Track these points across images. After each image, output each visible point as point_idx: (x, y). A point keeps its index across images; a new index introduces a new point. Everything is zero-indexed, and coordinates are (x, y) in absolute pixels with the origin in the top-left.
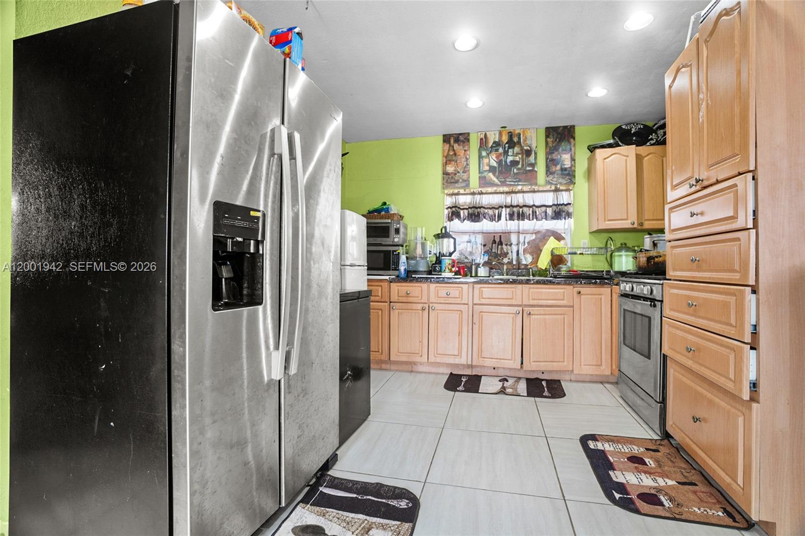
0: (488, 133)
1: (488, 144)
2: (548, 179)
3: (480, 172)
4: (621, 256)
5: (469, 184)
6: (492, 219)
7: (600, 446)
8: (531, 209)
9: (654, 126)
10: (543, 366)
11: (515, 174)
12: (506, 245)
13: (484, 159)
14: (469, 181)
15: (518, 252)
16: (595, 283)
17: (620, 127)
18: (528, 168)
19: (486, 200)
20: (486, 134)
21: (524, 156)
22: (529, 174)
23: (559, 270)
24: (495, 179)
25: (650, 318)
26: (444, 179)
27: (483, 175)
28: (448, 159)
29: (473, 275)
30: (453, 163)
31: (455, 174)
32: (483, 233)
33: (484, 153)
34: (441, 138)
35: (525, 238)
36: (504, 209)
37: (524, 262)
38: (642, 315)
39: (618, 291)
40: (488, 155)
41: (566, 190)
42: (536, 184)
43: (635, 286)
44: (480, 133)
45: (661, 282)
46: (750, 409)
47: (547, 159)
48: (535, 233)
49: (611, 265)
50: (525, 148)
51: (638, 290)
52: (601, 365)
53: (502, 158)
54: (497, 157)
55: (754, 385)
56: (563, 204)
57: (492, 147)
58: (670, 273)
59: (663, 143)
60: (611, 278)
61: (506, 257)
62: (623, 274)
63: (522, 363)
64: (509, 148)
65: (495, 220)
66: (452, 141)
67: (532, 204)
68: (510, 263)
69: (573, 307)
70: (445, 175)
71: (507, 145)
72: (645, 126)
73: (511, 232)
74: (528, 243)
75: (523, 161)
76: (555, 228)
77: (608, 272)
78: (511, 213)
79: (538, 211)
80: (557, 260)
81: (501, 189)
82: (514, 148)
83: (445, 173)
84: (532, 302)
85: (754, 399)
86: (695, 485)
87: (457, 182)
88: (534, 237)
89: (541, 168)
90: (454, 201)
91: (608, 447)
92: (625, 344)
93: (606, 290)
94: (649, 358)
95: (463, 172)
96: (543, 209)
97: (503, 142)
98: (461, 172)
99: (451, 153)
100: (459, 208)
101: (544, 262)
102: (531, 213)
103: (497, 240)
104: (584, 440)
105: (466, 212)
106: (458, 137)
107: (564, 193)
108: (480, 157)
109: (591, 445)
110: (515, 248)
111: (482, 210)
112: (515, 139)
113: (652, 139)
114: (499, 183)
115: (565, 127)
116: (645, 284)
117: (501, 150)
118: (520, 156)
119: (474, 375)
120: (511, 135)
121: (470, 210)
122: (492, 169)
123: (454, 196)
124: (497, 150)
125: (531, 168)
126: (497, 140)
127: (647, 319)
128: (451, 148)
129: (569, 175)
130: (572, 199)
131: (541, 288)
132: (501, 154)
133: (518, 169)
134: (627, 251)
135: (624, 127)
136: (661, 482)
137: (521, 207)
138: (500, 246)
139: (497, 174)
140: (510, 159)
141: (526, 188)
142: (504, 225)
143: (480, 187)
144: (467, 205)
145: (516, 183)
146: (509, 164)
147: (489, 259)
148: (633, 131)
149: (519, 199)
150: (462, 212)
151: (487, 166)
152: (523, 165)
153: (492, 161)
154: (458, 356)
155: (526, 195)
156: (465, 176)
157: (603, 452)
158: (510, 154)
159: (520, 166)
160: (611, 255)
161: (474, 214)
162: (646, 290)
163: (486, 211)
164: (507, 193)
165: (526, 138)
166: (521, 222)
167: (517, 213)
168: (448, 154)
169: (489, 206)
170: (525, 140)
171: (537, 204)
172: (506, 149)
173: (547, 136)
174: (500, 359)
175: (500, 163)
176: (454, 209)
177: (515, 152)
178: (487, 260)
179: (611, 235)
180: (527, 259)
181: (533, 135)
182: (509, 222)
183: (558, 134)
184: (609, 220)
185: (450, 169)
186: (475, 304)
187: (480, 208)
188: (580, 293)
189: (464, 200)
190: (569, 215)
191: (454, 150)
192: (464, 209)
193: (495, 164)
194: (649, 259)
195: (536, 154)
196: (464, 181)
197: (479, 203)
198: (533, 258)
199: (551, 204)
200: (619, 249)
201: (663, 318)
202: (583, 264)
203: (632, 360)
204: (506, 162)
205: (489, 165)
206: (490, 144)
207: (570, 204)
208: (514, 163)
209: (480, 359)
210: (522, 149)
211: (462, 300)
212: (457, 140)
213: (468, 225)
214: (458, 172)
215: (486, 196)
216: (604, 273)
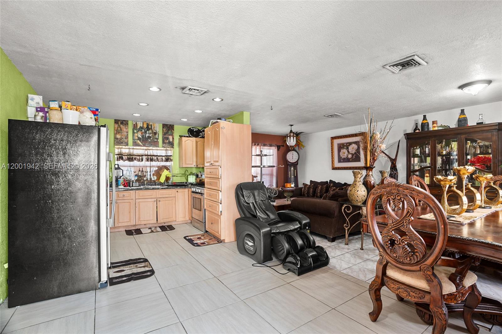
0: (137, 122)
1: (137, 127)
2: (163, 145)
3: (133, 139)
4: (191, 177)
5: (128, 144)
6: (139, 160)
7: (189, 238)
8: (156, 157)
9: (201, 130)
10: (165, 221)
11: (149, 142)
12: (145, 172)
13: (135, 134)
14: (128, 143)
15: (150, 175)
16: (183, 188)
17: (190, 128)
18: (155, 140)
19: (136, 152)
20: (136, 122)
21: (154, 135)
22: (155, 142)
23: (168, 183)
24: (140, 143)
25: (201, 199)
26: (115, 141)
27: (135, 141)
28: (117, 132)
29: (131, 186)
30: (120, 134)
31: (121, 139)
32: (134, 167)
33: (135, 131)
34: (113, 121)
35: (153, 169)
36: (144, 156)
37: (153, 179)
38: (198, 198)
39: (191, 190)
40: (137, 132)
41: (170, 150)
42: (158, 147)
43: (196, 189)
44: (133, 122)
45: (204, 188)
46: (220, 217)
47: (163, 137)
48: (158, 167)
49: (187, 180)
50: (154, 131)
51: (198, 191)
52: (185, 217)
53: (144, 134)
54: (141, 134)
55: (221, 212)
56: (169, 156)
57: (139, 129)
58: (206, 186)
59: (203, 137)
60: (187, 186)
61: (145, 177)
62: (192, 184)
63: (157, 221)
64: (147, 130)
65: (140, 161)
66: (119, 123)
67: (156, 155)
68: (147, 180)
69: (175, 197)
70: (116, 139)
71: (146, 129)
72: (198, 129)
73: (147, 167)
74: (155, 171)
75: (153, 137)
76: (166, 165)
77: (186, 183)
78: (148, 158)
79: (159, 158)
80: (167, 179)
81: (143, 148)
82: (149, 130)
83: (116, 138)
84: (160, 196)
85: (221, 215)
86: (212, 239)
87: (122, 143)
88: (157, 168)
89: (160, 141)
90: (120, 151)
91: (191, 237)
92: (193, 208)
93: (186, 190)
94: (201, 211)
95: (125, 139)
96: (161, 157)
97: (144, 128)
98: (124, 138)
99: (119, 129)
100: (123, 155)
101: (162, 179)
102: (156, 158)
103: (141, 170)
104: (185, 238)
105: (126, 157)
106: (123, 122)
107: (169, 151)
108: (134, 133)
109: (187, 238)
110: (149, 174)
111: (134, 157)
112: (150, 127)
113: (200, 135)
114: (142, 145)
115: (171, 125)
116: (199, 189)
117: (143, 131)
118: (152, 134)
119: (137, 229)
120: (148, 125)
121: (128, 156)
122: (139, 139)
123: (119, 149)
124: (141, 131)
125: (156, 140)
126: (142, 126)
127: (200, 199)
128: (119, 127)
129: (171, 144)
130: (172, 153)
131: (164, 191)
132: (143, 132)
133: (151, 140)
134: (193, 175)
135: (191, 128)
136: (205, 240)
137: (152, 156)
138: (142, 173)
139: (141, 141)
140: (147, 135)
141: (154, 148)
142: (145, 163)
143: (133, 146)
144: (126, 154)
145: (150, 146)
146: (147, 137)
147: (138, 179)
148: (195, 130)
149: (150, 152)
150: (124, 157)
151: (137, 137)
152: (153, 139)
153: (139, 135)
154: (129, 222)
155: (154, 151)
156: (126, 140)
157: (191, 239)
158: (147, 133)
159: (152, 139)
160: (187, 176)
161: (130, 158)
162: (200, 191)
163: (136, 157)
164: (145, 149)
165: (154, 127)
166: (152, 162)
167: (150, 158)
168: (117, 129)
169: (137, 155)
170: (154, 128)
171: (158, 155)
172: (146, 131)
173: (163, 127)
174: (148, 220)
175: (143, 136)
176: (120, 155)
177: (150, 132)
178: (137, 179)
179: (187, 169)
180: (154, 178)
181: (157, 126)
182: (146, 162)
183: (168, 127)
184: (187, 164)
185: (118, 136)
186: (136, 199)
187: (133, 155)
188: (177, 192)
189: (125, 150)
190: (171, 160)
191: (120, 128)
192: (125, 155)
193: (140, 137)
194: (200, 180)
195: (158, 134)
196: (125, 143)
197: (132, 153)
198: (157, 178)
199: (164, 155)
200: (190, 175)
201: (205, 199)
202: (177, 180)
203: (196, 213)
204: (145, 136)
205: (137, 136)
206: (138, 127)
207: (171, 156)
208: (149, 137)
209: (139, 221)
210: (153, 132)
211: (130, 197)
212: (122, 123)
213: (127, 163)
214: (123, 138)
215: (136, 150)
216: (185, 183)
